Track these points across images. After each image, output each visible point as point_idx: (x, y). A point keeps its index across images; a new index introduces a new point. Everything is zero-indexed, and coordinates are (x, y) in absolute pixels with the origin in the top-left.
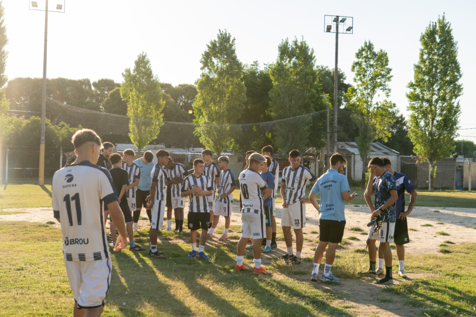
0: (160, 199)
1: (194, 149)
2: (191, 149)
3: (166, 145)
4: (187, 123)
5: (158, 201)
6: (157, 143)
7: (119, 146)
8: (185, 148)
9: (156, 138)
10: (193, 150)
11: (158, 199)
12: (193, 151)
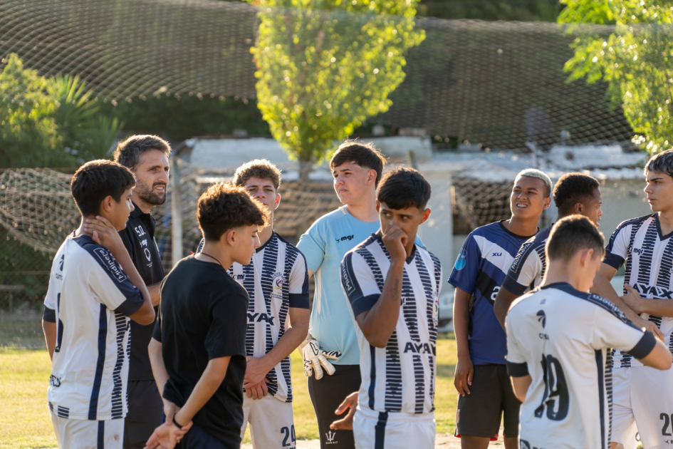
0: (380, 405)
1: (577, 151)
2: (559, 152)
3: (434, 141)
4: (529, 26)
5: (374, 417)
6: (392, 132)
7: (205, 150)
8: (529, 151)
9: (383, 107)
10: (570, 157)
11: (371, 405)
12: (568, 164)
